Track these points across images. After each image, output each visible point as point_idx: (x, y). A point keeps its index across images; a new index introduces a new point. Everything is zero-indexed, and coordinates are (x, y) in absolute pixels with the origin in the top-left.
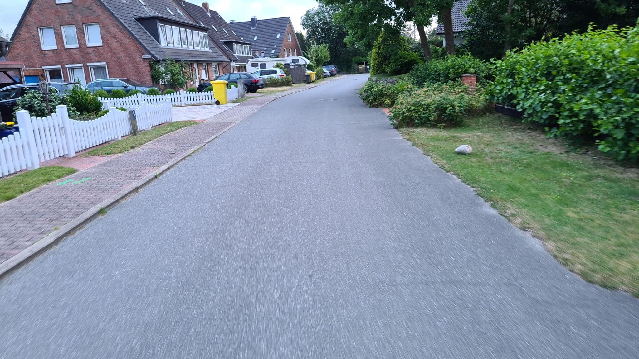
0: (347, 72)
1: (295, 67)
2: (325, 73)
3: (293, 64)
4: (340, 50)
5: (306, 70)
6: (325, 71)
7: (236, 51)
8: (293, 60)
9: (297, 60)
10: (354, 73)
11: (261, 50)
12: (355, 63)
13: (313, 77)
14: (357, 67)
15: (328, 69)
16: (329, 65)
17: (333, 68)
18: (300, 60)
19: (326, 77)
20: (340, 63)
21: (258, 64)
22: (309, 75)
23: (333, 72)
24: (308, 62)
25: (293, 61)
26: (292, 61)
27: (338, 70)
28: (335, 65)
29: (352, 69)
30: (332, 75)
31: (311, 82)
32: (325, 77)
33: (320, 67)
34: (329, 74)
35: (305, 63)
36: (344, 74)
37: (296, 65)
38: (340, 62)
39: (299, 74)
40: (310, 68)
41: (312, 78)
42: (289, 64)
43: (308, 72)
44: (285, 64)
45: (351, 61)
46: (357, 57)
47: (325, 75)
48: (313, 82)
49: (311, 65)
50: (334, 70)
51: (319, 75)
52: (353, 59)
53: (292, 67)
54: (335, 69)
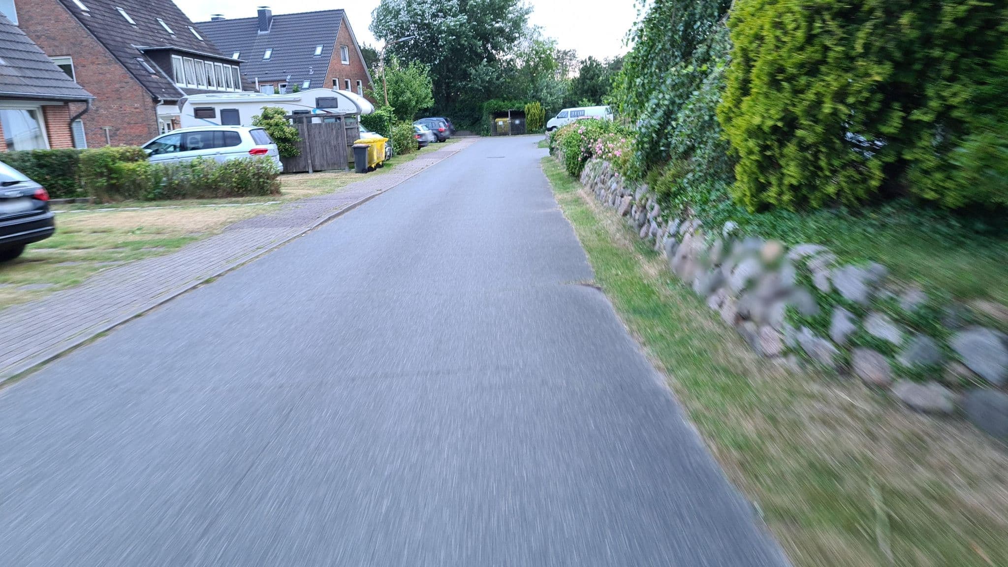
0: (472, 132)
1: (327, 121)
2: (421, 135)
3: (319, 112)
4: (454, 86)
5: (358, 132)
6: (422, 132)
7: (181, 75)
8: (318, 101)
9: (333, 102)
10: (487, 135)
11: (278, 81)
12: (490, 113)
13: (380, 152)
14: (492, 123)
15: (430, 125)
16: (434, 115)
17: (441, 124)
18: (341, 101)
19: (423, 146)
20: (456, 113)
21: (213, 110)
22: (364, 149)
23: (441, 132)
24: (367, 107)
25: (320, 103)
26: (318, 104)
27: (452, 127)
28: (446, 117)
29: (483, 125)
30: (440, 138)
31: (371, 169)
32: (421, 145)
33: (407, 121)
34: (431, 138)
35: (355, 111)
36: (465, 135)
37: (329, 116)
38: (457, 110)
39: (333, 143)
40: (373, 124)
41: (375, 158)
42: (308, 112)
43: (367, 137)
44: (295, 113)
45: (481, 108)
46: (493, 102)
47: (420, 142)
48: (378, 166)
49: (380, 117)
50: (443, 128)
51: (405, 143)
52: (485, 104)
53: (315, 121)
54: (445, 125)
